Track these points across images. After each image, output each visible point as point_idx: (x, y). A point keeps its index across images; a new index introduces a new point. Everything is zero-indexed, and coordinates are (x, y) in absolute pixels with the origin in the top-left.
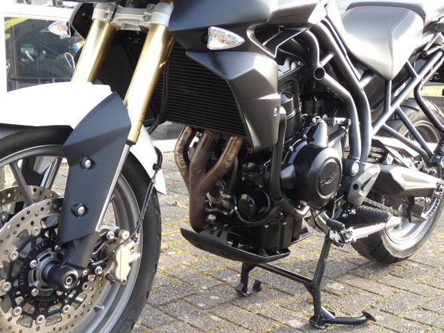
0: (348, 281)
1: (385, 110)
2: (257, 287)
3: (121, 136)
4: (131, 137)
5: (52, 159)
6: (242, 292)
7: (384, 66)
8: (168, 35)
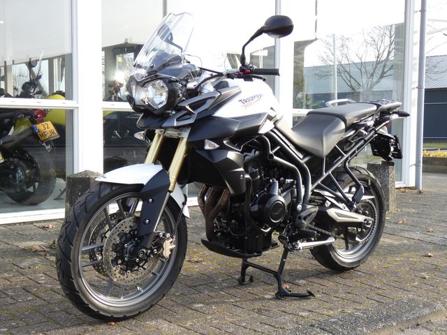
0: (310, 280)
1: (321, 175)
2: (251, 280)
3: (165, 188)
4: (170, 189)
5: (135, 199)
6: (241, 282)
7: (318, 150)
8: (188, 143)
